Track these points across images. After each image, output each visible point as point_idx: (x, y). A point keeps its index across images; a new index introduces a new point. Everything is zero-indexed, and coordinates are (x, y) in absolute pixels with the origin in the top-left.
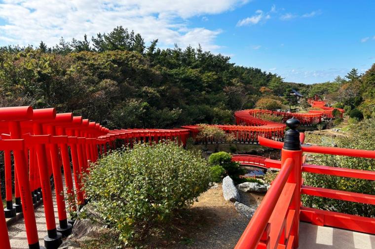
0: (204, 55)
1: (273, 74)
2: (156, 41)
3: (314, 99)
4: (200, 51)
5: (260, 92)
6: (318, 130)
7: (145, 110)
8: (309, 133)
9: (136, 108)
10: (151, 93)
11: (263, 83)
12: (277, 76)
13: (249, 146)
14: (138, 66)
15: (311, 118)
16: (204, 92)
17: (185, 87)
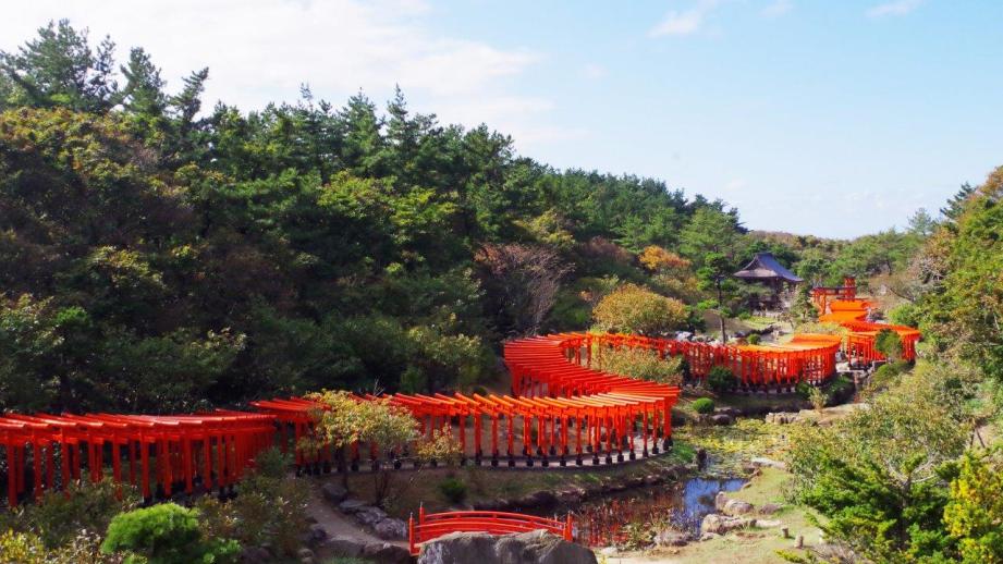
0: (413, 126)
1: (711, 201)
2: (204, 75)
3: (837, 293)
4: (398, 111)
5: (644, 267)
6: (812, 408)
7: (61, 340)
8: (782, 422)
9: (29, 333)
10: (123, 271)
11: (661, 234)
12: (726, 210)
13: (529, 475)
14: (94, 165)
15: (799, 361)
16: (393, 268)
17: (300, 245)
